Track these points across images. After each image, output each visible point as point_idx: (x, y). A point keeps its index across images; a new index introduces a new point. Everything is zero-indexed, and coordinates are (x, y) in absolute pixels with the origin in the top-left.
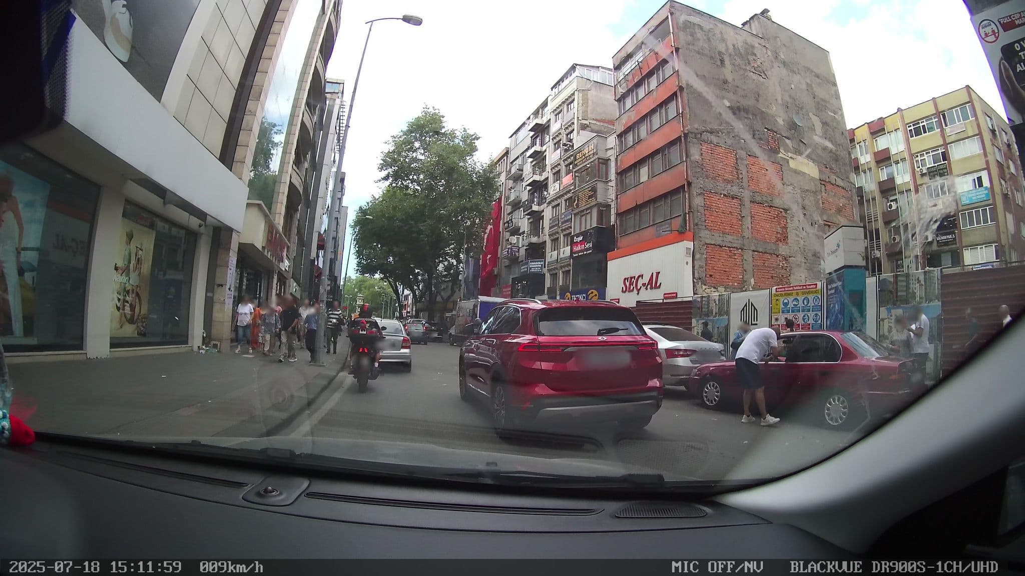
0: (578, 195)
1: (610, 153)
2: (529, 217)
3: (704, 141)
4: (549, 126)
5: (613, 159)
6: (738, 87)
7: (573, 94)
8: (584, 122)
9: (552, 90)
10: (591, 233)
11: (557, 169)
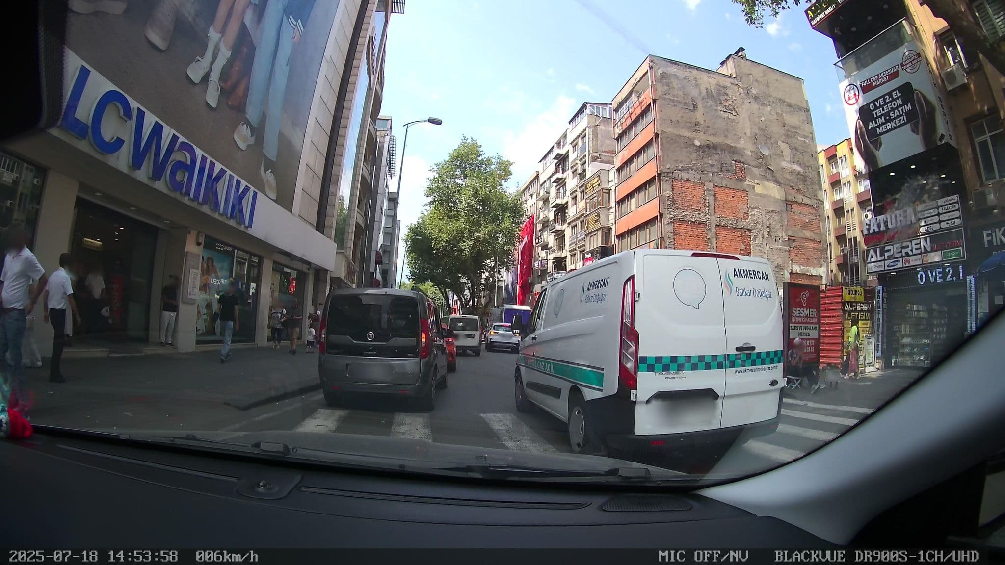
0: (588, 219)
1: (611, 184)
2: (555, 234)
3: (675, 179)
4: (568, 156)
5: (613, 188)
6: (708, 127)
7: (585, 130)
8: (595, 154)
9: (570, 124)
10: (597, 251)
11: (574, 194)
